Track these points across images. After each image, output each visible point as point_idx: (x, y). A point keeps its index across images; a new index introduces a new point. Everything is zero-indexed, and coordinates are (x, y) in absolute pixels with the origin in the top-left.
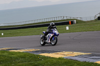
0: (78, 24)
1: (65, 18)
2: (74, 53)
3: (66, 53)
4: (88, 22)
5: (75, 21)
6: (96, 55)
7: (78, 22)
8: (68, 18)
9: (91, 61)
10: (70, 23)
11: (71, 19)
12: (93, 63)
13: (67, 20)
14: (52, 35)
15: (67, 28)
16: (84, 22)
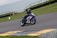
0: (15, 15)
1: (8, 13)
2: (15, 32)
3: (10, 32)
4: (21, 13)
5: (13, 13)
6: (27, 31)
7: (15, 14)
8: (9, 12)
9: (25, 35)
10: (11, 15)
11: (11, 13)
12: (25, 36)
13: (9, 13)
14: (31, 17)
15: (9, 18)
16: (19, 13)
